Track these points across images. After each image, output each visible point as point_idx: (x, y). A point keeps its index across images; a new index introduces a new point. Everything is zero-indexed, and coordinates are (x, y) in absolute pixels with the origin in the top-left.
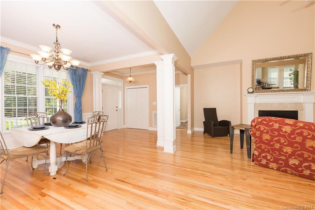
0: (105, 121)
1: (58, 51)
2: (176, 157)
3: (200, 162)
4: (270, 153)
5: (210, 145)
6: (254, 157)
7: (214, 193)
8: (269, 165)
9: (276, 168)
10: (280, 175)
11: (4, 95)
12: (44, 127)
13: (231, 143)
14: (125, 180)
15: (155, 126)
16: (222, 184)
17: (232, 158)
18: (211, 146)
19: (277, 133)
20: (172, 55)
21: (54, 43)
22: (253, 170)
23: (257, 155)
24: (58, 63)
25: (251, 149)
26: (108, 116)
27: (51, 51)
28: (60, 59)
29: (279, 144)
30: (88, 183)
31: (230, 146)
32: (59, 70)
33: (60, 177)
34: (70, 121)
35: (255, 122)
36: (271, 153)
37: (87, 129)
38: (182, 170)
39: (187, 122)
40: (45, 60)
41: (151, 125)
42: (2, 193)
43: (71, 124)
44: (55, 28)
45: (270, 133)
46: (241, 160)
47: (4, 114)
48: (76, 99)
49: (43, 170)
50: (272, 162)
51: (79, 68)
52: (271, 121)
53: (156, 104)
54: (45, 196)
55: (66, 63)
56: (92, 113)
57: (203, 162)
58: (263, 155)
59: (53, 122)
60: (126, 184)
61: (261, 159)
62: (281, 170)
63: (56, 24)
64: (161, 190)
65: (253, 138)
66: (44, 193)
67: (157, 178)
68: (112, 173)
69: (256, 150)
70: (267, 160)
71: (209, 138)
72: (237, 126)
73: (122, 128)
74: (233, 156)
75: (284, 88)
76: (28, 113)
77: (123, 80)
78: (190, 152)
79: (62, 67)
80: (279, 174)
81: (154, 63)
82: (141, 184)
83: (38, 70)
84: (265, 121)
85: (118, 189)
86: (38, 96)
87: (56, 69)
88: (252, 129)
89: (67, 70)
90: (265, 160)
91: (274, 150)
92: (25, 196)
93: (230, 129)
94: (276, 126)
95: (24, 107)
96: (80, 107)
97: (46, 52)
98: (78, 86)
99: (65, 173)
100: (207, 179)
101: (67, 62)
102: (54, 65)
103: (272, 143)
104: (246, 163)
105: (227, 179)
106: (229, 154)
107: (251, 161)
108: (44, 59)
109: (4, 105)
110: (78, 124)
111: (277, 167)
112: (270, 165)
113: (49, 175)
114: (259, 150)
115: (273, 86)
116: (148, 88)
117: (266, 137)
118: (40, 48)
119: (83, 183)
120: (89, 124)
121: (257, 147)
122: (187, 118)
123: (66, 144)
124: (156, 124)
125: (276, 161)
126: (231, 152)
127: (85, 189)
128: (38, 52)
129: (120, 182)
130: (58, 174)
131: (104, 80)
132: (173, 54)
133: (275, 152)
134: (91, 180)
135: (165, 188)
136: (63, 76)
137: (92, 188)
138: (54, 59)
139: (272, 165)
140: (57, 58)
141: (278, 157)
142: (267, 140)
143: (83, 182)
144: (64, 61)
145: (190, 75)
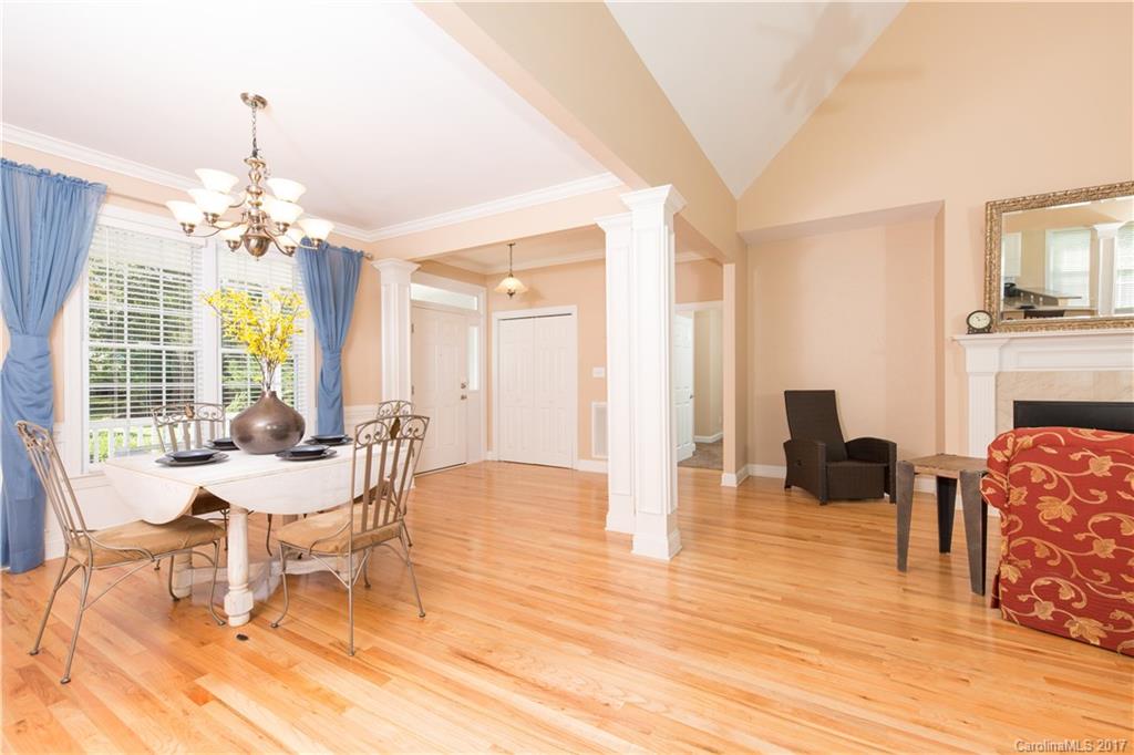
0: (417, 438)
1: (258, 187)
2: (678, 576)
3: (776, 602)
4: (1073, 576)
5: (815, 532)
6: (1002, 589)
7: (836, 733)
8: (1066, 625)
9: (1101, 639)
10: (1119, 667)
11: (88, 342)
12: (210, 456)
13: (899, 527)
14: (488, 658)
15: (598, 456)
16: (868, 696)
17: (905, 590)
18: (817, 539)
19: (1103, 497)
20: (664, 191)
21: (246, 160)
22: (997, 644)
23: (1014, 581)
24: (259, 228)
25: (988, 554)
26: (428, 419)
27: (235, 189)
28: (265, 217)
29: (1113, 541)
30: (353, 662)
31: (895, 541)
32: (262, 254)
33: (263, 632)
34: (298, 433)
35: (1007, 448)
36: (1077, 576)
37: (351, 463)
38: (704, 628)
39: (720, 442)
40: (214, 221)
41: (584, 453)
42: (69, 681)
43: (301, 445)
44: (250, 109)
45: (1073, 493)
46: (940, 597)
47: (87, 409)
48: (324, 357)
49: (207, 603)
50: (1079, 613)
51: (335, 248)
52: (1076, 445)
53: (603, 375)
54: (205, 702)
55: (285, 230)
56: (376, 407)
57: (787, 601)
58: (1042, 582)
59: (243, 438)
60: (491, 671)
61: (1032, 601)
62: (1119, 648)
63: (251, 95)
64: (622, 704)
65: (993, 512)
66: (204, 690)
67: (609, 658)
68: (440, 628)
69: (1010, 563)
70: (1059, 604)
71: (807, 505)
72: (925, 462)
73: (483, 459)
74: (908, 581)
75: (1117, 311)
76: (164, 404)
77: (485, 289)
78: (735, 559)
79: (272, 245)
80: (1113, 663)
81: (596, 225)
82: (545, 677)
83: (197, 257)
84: (1047, 446)
85: (461, 690)
86: (199, 345)
87: (252, 253)
88: (992, 476)
89: (290, 254)
90: (1051, 604)
91: (1089, 565)
92: (141, 697)
93: (897, 474)
94: (1101, 466)
95: (150, 385)
96: (335, 385)
97: (216, 190)
98: (330, 312)
99: (278, 618)
100: (806, 670)
101: (286, 225)
102: (246, 238)
103: (1081, 537)
104: (963, 611)
105: (888, 675)
106: (892, 574)
107: (984, 606)
108: (210, 218)
109: (87, 377)
110: (326, 447)
111: (1103, 635)
112: (1073, 624)
113: (224, 623)
114: (1021, 563)
115: (1072, 304)
116: (574, 316)
117: (1055, 510)
118: (200, 180)
119: (339, 661)
120: (358, 445)
121: (1012, 550)
122: (721, 426)
123: (284, 516)
124: (603, 447)
125: (1098, 609)
126: (902, 566)
127: (343, 683)
128: (192, 192)
129: (468, 664)
130: (255, 620)
131: (420, 291)
132: (669, 186)
133: (1096, 572)
134: (368, 652)
135: (635, 699)
136: (281, 276)
137: (369, 683)
138: (246, 218)
139: (1081, 627)
140: (254, 213)
141: (1110, 596)
142: (1059, 522)
143: (337, 654)
144: (278, 224)
145: (733, 266)
